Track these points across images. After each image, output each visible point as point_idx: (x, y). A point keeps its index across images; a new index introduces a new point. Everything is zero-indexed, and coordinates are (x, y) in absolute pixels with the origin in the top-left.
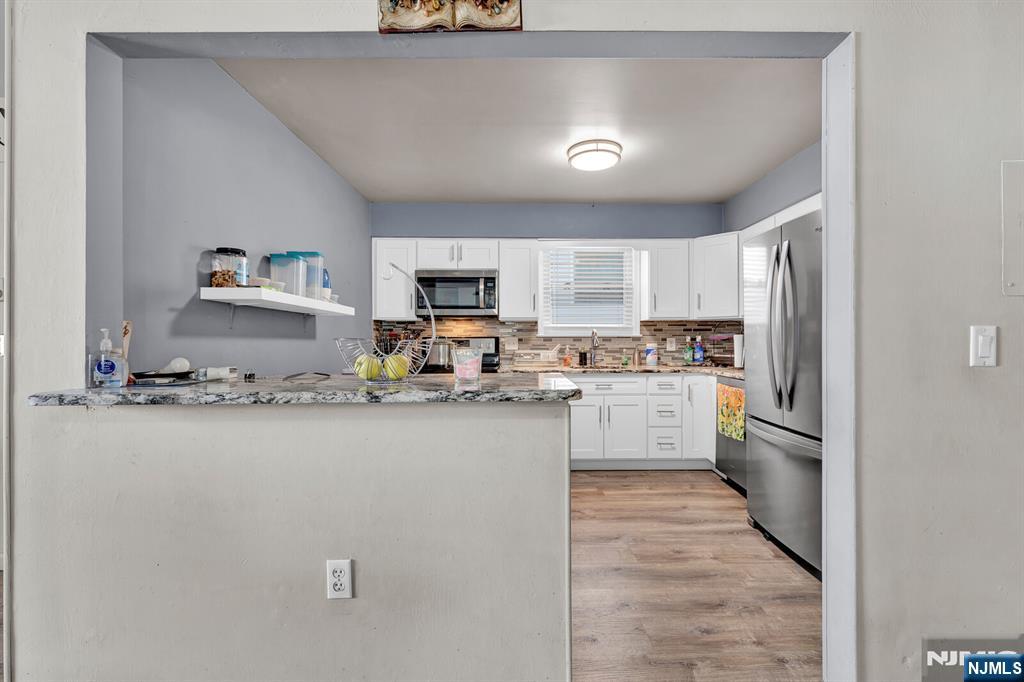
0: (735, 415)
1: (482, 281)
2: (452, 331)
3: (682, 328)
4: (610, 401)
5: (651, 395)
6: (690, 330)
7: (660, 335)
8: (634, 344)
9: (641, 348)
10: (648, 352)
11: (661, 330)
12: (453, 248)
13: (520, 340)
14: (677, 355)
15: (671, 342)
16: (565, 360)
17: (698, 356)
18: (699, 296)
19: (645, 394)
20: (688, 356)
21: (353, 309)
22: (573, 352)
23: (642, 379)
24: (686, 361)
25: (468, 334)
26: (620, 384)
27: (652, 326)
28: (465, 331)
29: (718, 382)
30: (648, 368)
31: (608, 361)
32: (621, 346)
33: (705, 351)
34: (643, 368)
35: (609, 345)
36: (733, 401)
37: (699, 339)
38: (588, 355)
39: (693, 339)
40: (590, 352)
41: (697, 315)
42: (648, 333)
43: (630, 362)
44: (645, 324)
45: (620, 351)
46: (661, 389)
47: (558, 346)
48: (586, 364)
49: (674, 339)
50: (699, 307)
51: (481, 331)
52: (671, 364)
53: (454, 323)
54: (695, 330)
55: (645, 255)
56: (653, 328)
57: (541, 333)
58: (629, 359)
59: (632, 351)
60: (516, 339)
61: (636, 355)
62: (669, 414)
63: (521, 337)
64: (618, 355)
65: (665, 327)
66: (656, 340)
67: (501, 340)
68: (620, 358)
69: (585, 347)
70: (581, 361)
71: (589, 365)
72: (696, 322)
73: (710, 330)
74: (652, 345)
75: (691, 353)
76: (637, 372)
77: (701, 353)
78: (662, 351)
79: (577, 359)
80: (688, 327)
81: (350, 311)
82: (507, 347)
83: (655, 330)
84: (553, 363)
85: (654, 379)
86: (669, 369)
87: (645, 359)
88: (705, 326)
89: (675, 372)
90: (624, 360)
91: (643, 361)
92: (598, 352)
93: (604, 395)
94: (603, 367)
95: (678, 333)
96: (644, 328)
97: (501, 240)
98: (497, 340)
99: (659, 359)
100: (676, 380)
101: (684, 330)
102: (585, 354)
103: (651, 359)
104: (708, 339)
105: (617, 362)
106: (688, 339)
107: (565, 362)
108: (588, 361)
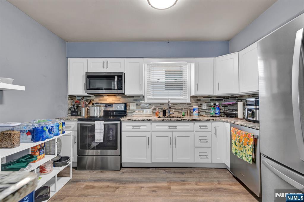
0: (245, 147)
1: (116, 77)
2: (106, 100)
3: (210, 99)
4: (176, 134)
5: (195, 131)
6: (213, 100)
7: (200, 102)
8: (187, 106)
9: (191, 108)
10: (194, 110)
11: (200, 100)
12: (104, 62)
13: (137, 104)
14: (207, 111)
15: (205, 106)
16: (156, 114)
17: (217, 112)
18: (218, 84)
19: (193, 131)
20: (212, 112)
21: (24, 87)
22: (160, 110)
23: (191, 124)
24: (212, 114)
25: (113, 102)
26: (181, 126)
27: (195, 98)
28: (112, 100)
29: (231, 126)
30: (194, 118)
31: (176, 114)
32: (181, 107)
33: (220, 110)
34: (192, 118)
35: (176, 107)
36: (243, 139)
37: (217, 104)
38: (167, 111)
39: (215, 104)
40: (168, 110)
41: (217, 93)
42: (194, 101)
43: (186, 114)
44: (193, 97)
45: (181, 109)
46: (200, 128)
47: (153, 107)
48: (166, 115)
49: (206, 104)
50: (218, 89)
51: (119, 100)
52: (205, 116)
53: (108, 97)
54: (215, 100)
55: (193, 65)
56: (196, 99)
57: (146, 101)
58: (186, 113)
59: (187, 110)
60: (135, 104)
61: (189, 111)
62: (205, 141)
63: (137, 103)
64: (180, 111)
65: (202, 99)
66: (198, 105)
67: (128, 104)
68: (181, 113)
69: (166, 107)
70: (163, 114)
71: (167, 116)
72: (215, 96)
73: (222, 100)
74: (195, 107)
75: (214, 110)
76: (189, 120)
77: (219, 110)
78: (200, 110)
79: (162, 113)
80: (212, 99)
81: (22, 88)
82: (131, 108)
83: (197, 100)
84: (151, 115)
85: (197, 124)
86: (204, 119)
87: (193, 113)
88: (220, 98)
89: (208, 120)
90: (183, 113)
91: (192, 114)
92: (172, 110)
93: (173, 131)
94: (173, 117)
95: (208, 101)
96: (192, 99)
97: (126, 59)
98: (126, 104)
99: (199, 113)
100: (208, 124)
101: (211, 100)
102: (165, 111)
103: (195, 113)
104: (222, 104)
105: (180, 114)
106: (212, 104)
107: (156, 115)
108: (167, 114)
